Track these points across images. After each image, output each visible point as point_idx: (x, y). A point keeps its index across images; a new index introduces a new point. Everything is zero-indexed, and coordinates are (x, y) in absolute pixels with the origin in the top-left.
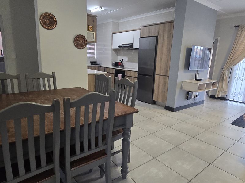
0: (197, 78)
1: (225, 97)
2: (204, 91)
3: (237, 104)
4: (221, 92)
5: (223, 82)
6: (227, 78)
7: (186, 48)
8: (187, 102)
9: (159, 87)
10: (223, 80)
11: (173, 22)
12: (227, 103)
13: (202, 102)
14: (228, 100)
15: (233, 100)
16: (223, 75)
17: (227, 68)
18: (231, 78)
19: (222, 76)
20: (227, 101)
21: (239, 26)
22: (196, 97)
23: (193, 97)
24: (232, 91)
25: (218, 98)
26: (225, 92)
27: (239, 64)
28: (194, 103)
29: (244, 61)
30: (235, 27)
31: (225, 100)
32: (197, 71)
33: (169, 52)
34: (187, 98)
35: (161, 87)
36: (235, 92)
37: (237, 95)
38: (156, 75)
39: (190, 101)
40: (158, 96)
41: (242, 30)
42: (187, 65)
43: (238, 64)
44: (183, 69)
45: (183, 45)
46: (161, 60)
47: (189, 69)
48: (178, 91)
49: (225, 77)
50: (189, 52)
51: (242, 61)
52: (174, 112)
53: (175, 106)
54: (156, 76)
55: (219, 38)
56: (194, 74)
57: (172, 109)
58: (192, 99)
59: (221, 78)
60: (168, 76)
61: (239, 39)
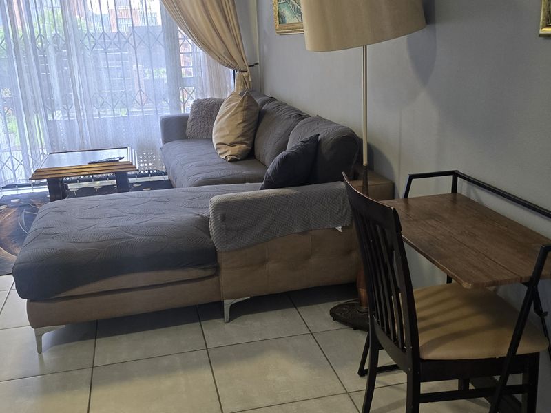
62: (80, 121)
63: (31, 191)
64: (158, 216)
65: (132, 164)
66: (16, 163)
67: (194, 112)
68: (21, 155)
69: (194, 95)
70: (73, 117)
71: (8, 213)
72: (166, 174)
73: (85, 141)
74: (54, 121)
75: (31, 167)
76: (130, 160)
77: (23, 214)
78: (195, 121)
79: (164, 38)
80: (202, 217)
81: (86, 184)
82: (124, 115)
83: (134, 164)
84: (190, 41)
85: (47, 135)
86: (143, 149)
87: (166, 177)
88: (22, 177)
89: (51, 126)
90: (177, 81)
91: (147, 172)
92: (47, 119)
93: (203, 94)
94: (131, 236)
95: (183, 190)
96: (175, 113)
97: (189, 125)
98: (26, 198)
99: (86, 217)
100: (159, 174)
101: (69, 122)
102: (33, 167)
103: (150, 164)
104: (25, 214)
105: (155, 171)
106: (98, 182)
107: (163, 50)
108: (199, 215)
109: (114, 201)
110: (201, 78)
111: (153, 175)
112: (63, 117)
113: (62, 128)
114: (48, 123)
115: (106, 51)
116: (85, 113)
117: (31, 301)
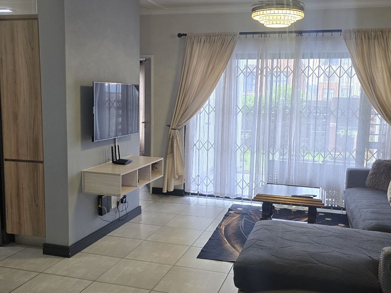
0: (118, 158)
1: (183, 189)
2: (136, 188)
3: (207, 200)
4: (173, 180)
5: (173, 155)
6: (180, 147)
7: (79, 88)
8: (100, 222)
9: (18, 195)
10: (172, 152)
11: (34, 18)
12: (188, 203)
13: (137, 211)
14: (188, 194)
15: (197, 192)
16: (170, 141)
17: (178, 126)
18: (188, 145)
19: (170, 143)
20: (187, 198)
21: (186, 35)
22: (121, 205)
23: (114, 206)
24: (194, 173)
25: (169, 194)
26: (180, 177)
27: (197, 117)
28: (119, 219)
29: (204, 109)
30: (180, 35)
31: (183, 196)
32: (115, 142)
33: (37, 98)
34: (100, 212)
35: (26, 194)
36: (198, 176)
37: (202, 181)
38: (6, 160)
39: (109, 217)
40: (20, 219)
41: (193, 43)
42: (88, 131)
43: (195, 116)
44: (80, 142)
45: (70, 80)
46: (16, 118)
47: (93, 141)
48: (72, 199)
49: (175, 145)
50: (88, 96)
51: (202, 109)
52: (69, 257)
53: (71, 241)
54: (6, 164)
55: (152, 58)
56: (108, 148)
57: (63, 252)
58: (111, 213)
59: (169, 149)
60: (42, 162)
61: (189, 64)
62: (290, 163)
63: (250, 204)
64: (337, 250)
65: (322, 202)
66: (245, 185)
67: (375, 169)
68: (249, 180)
69: (375, 155)
70: (286, 159)
71: (235, 216)
72: (344, 209)
73: (291, 178)
74: (273, 160)
75: (254, 188)
76: (320, 198)
77: (243, 220)
78: (374, 175)
79: (360, 112)
80: (373, 259)
81: (286, 206)
82: (320, 163)
83: (323, 202)
84: (380, 116)
85: (267, 170)
86: (330, 189)
87: (344, 212)
88: (246, 194)
89: (271, 163)
90: (365, 144)
91: (330, 205)
92: (269, 158)
93: (384, 155)
94: (315, 261)
95: (358, 231)
96: (359, 167)
97: (369, 178)
98: (246, 209)
99: (286, 238)
100: (339, 208)
101: (282, 163)
102: (254, 189)
103: (334, 200)
104: (245, 220)
105: (336, 206)
106: (294, 207)
107: (357, 121)
108: (370, 257)
109: (306, 229)
110: (384, 144)
111: (335, 208)
112: (279, 158)
113: (277, 166)
114: (269, 161)
115: (316, 118)
116: (294, 158)
117: (241, 290)
